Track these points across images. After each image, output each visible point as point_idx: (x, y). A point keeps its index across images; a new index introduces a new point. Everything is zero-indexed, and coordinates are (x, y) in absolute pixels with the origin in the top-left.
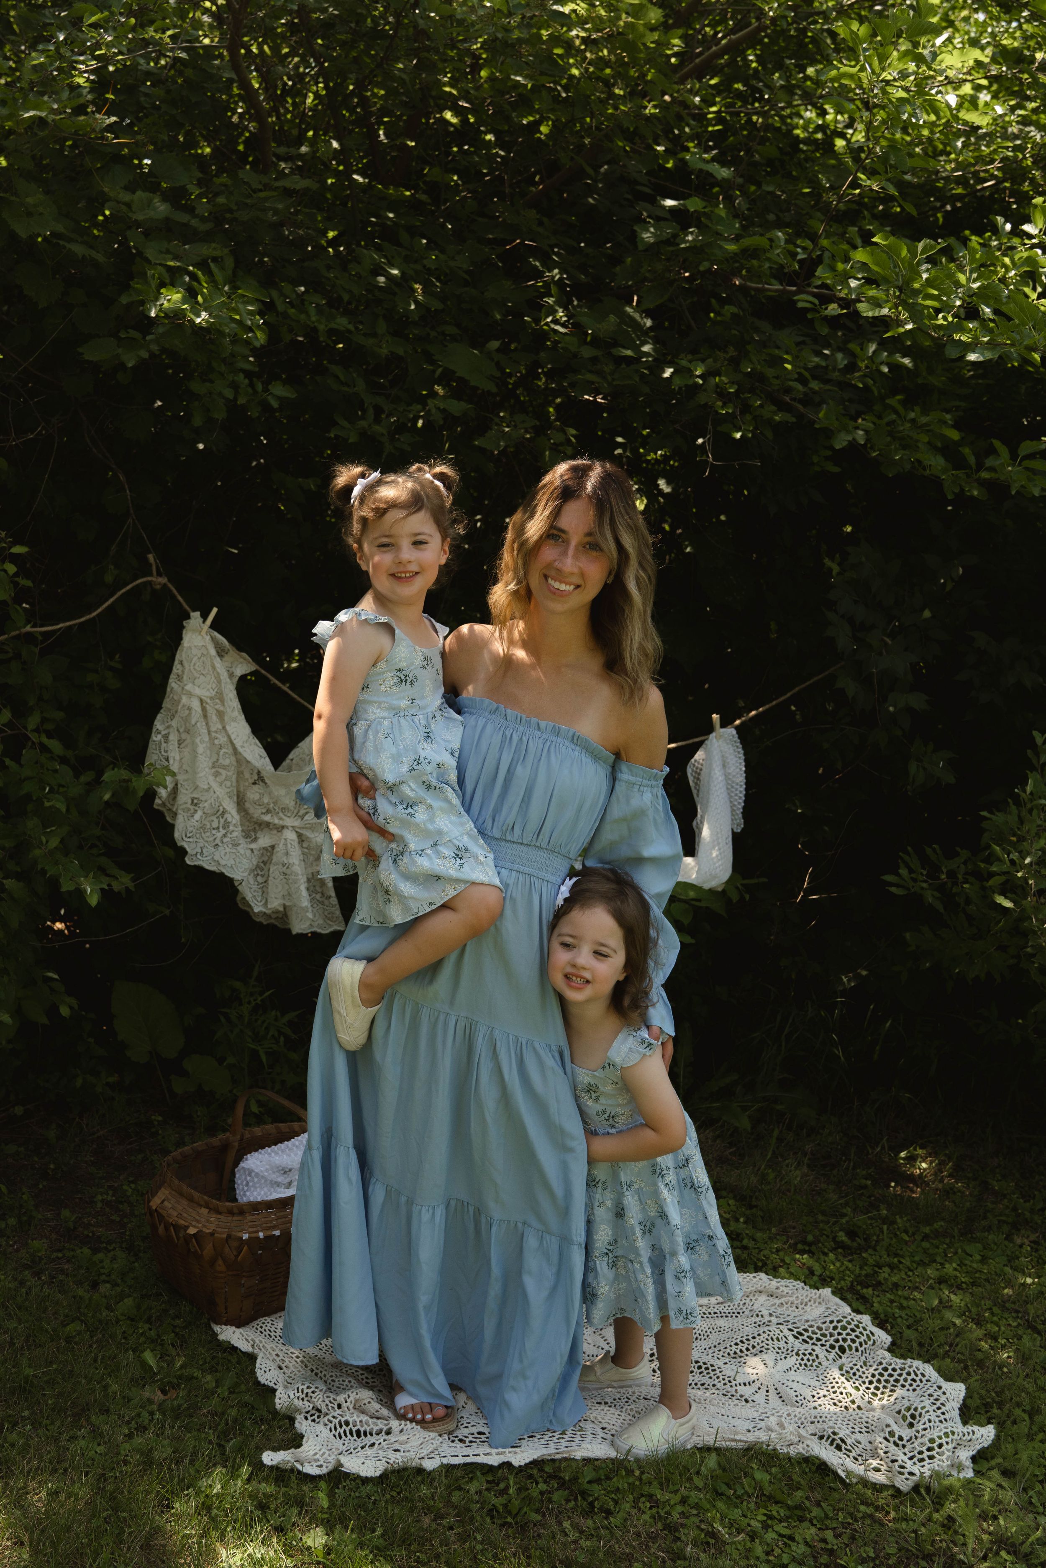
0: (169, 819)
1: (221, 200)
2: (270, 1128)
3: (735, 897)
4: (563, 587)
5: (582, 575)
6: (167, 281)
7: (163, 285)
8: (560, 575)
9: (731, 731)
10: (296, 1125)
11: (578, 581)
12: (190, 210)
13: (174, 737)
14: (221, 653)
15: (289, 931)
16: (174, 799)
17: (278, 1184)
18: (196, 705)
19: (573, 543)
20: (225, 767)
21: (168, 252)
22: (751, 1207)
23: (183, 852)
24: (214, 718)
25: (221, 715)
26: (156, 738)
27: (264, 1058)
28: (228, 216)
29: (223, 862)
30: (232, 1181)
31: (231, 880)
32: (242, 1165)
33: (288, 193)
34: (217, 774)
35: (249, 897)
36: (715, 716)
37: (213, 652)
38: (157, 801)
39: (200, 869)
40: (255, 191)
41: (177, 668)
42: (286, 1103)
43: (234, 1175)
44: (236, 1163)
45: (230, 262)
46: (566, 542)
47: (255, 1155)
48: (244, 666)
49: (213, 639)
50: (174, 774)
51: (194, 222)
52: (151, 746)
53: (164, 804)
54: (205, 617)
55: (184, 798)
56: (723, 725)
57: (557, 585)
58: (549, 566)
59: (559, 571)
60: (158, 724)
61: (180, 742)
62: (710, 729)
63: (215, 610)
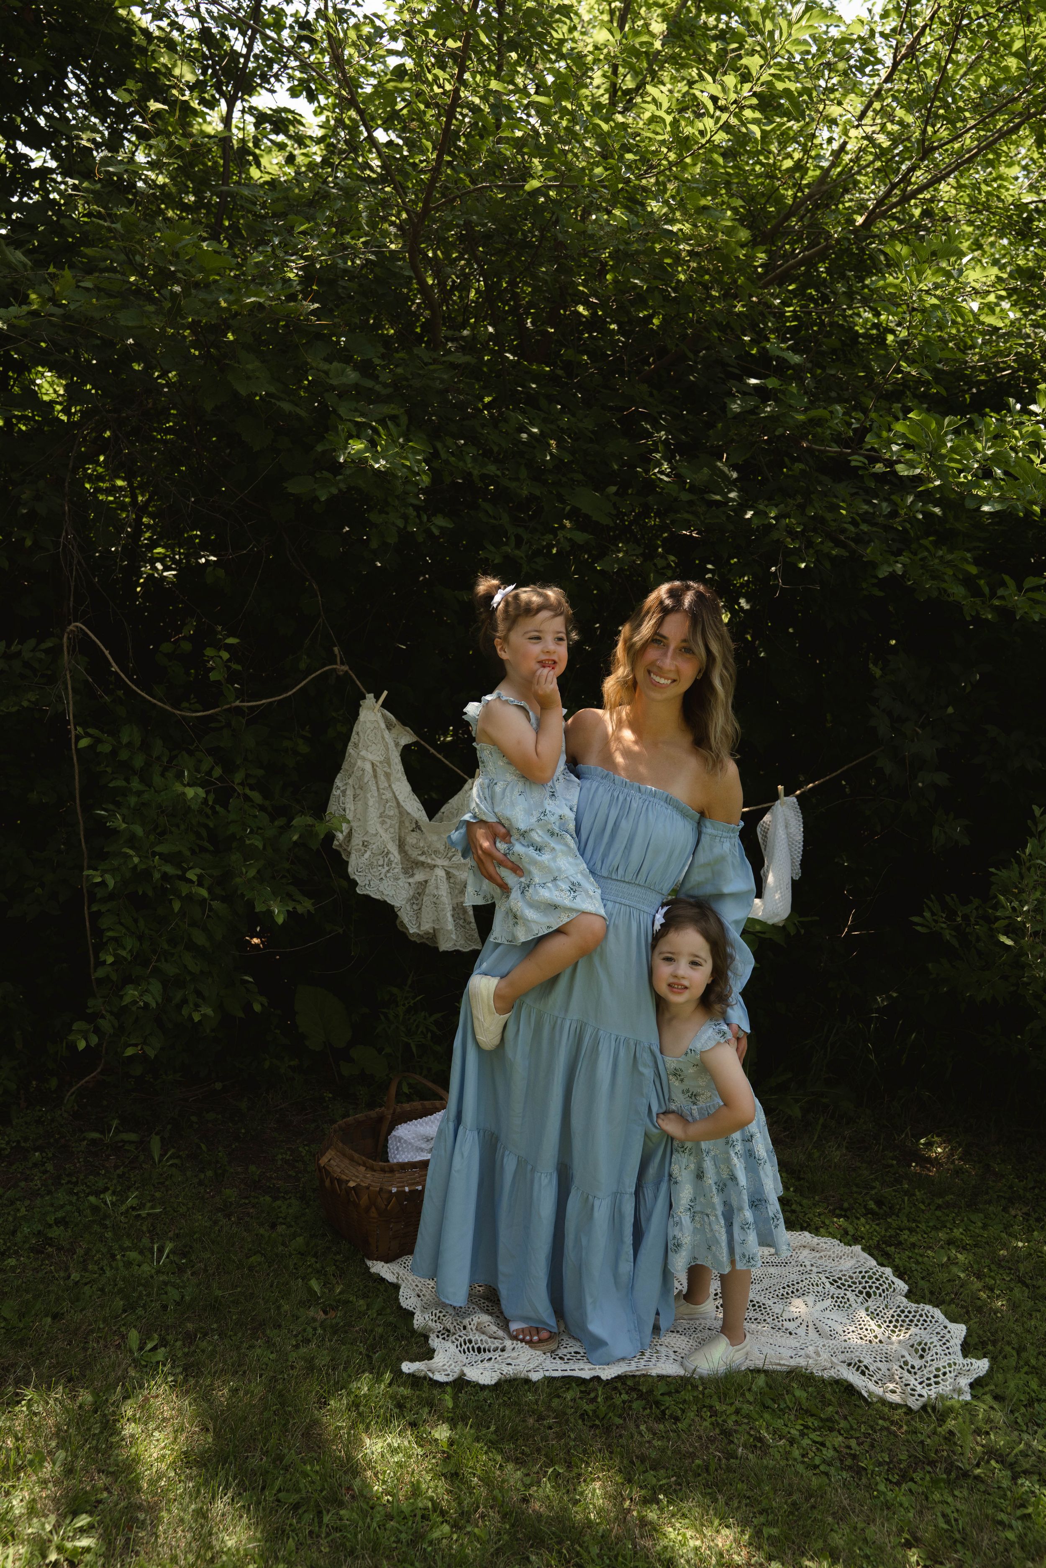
0: (344, 857)
1: (400, 370)
2: (417, 1104)
3: (793, 931)
4: (662, 681)
5: (678, 671)
6: (354, 433)
7: (351, 437)
8: (661, 672)
9: (792, 799)
10: (437, 1103)
11: (675, 677)
12: (376, 378)
13: (350, 792)
14: (389, 726)
15: (437, 949)
16: (349, 841)
17: (422, 1150)
18: (368, 767)
19: (672, 647)
20: (389, 817)
21: (356, 410)
22: (799, 1179)
23: (354, 884)
24: (382, 778)
25: (388, 775)
26: (336, 792)
27: (414, 1049)
28: (404, 383)
29: (386, 892)
30: (386, 1147)
31: (392, 907)
32: (394, 1133)
33: (453, 366)
34: (383, 823)
35: (406, 921)
36: (780, 787)
37: (383, 726)
38: (336, 842)
39: (367, 897)
40: (426, 364)
41: (354, 738)
42: (430, 1084)
43: (387, 1141)
44: (389, 1132)
45: (404, 420)
46: (667, 646)
47: (404, 1125)
48: (407, 738)
49: (383, 715)
50: (348, 822)
51: (378, 388)
52: (332, 799)
53: (340, 845)
54: (377, 698)
55: (357, 841)
56: (786, 795)
57: (657, 679)
58: (653, 663)
59: (660, 668)
60: (338, 782)
61: (355, 797)
62: (776, 797)
63: (385, 693)
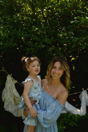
4: (56, 75)
5: (59, 73)
8: (56, 74)
9: (86, 91)
11: (59, 74)
13: (5, 92)
14: (13, 80)
18: (8, 87)
19: (57, 69)
20: (12, 96)
23: (5, 109)
24: (11, 89)
25: (12, 88)
26: (3, 92)
34: (11, 97)
36: (83, 89)
37: (11, 80)
41: (6, 82)
46: (56, 68)
48: (16, 82)
49: (11, 78)
53: (3, 101)
54: (10, 75)
55: (6, 100)
56: (84, 90)
57: (55, 75)
58: (54, 72)
59: (55, 73)
60: (4, 90)
61: (6, 92)
62: (82, 91)
63: (12, 74)
